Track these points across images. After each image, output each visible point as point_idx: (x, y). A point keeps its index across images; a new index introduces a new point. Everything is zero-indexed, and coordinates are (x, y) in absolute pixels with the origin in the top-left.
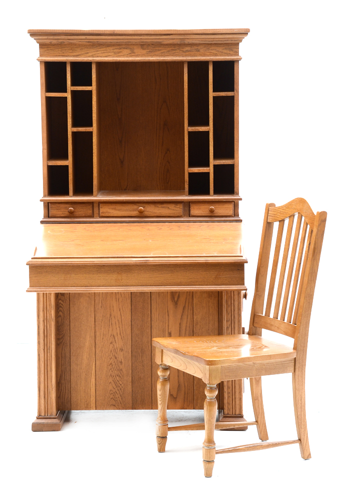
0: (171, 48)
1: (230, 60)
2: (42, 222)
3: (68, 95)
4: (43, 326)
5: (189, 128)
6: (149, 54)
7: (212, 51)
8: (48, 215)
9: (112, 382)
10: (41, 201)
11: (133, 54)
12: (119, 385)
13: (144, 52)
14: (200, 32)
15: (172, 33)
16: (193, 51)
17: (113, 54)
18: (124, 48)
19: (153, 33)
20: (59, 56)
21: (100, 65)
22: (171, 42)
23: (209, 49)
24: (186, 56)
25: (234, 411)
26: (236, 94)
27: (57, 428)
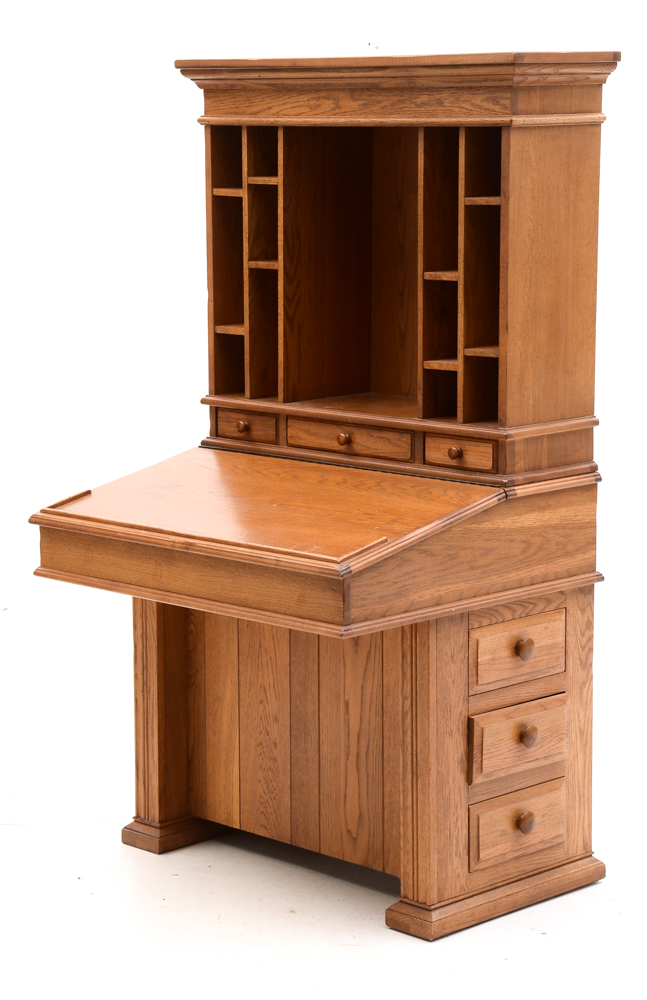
0: (396, 98)
2: (205, 445)
3: (244, 194)
5: (425, 273)
8: (216, 432)
9: (263, 780)
10: (203, 401)
11: (337, 111)
12: (273, 789)
13: (355, 105)
16: (433, 106)
17: (307, 109)
18: (325, 98)
19: (354, 65)
20: (231, 113)
22: (391, 84)
23: (459, 99)
24: (421, 114)
26: (503, 201)
27: (154, 847)
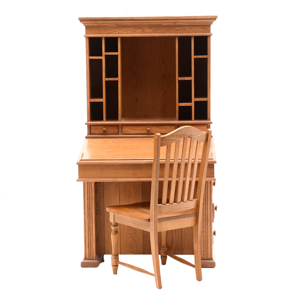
0: (168, 28)
1: (204, 35)
2: (86, 137)
3: (103, 58)
4: (87, 202)
5: (179, 78)
6: (154, 32)
7: (194, 30)
8: (90, 133)
9: (130, 237)
10: (86, 124)
11: (144, 32)
12: (135, 239)
13: (151, 30)
14: (186, 18)
15: (168, 19)
16: (181, 30)
17: (131, 32)
18: (138, 28)
19: (156, 19)
20: (98, 33)
21: (123, 39)
22: (167, 24)
23: (191, 28)
24: (177, 33)
25: (207, 256)
26: (209, 57)
27: (96, 265)
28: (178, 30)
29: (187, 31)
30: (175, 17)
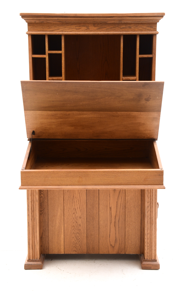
0: (113, 26)
1: (150, 34)
3: (46, 57)
4: (31, 205)
5: (123, 78)
6: (98, 30)
7: (139, 28)
9: (74, 237)
11: (88, 30)
12: (79, 239)
13: (95, 28)
14: (132, 15)
15: (114, 16)
16: (127, 28)
18: (82, 26)
19: (102, 16)
20: (41, 31)
21: (66, 36)
22: (113, 22)
23: (137, 26)
24: (122, 31)
25: (151, 257)
26: (154, 56)
27: (40, 267)
28: (123, 28)
29: (132, 29)
30: (120, 14)
